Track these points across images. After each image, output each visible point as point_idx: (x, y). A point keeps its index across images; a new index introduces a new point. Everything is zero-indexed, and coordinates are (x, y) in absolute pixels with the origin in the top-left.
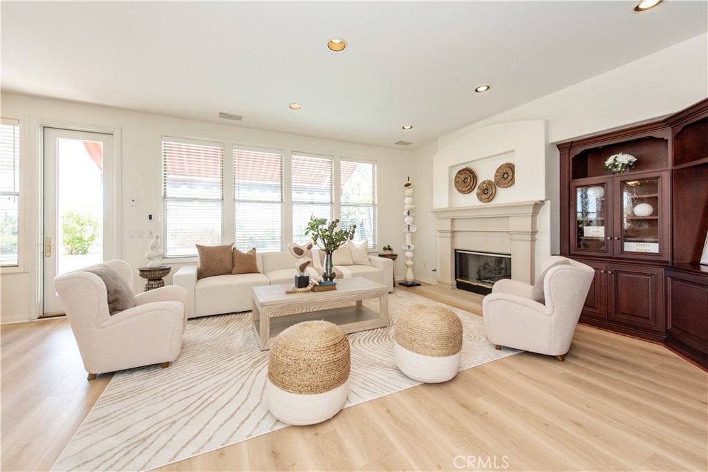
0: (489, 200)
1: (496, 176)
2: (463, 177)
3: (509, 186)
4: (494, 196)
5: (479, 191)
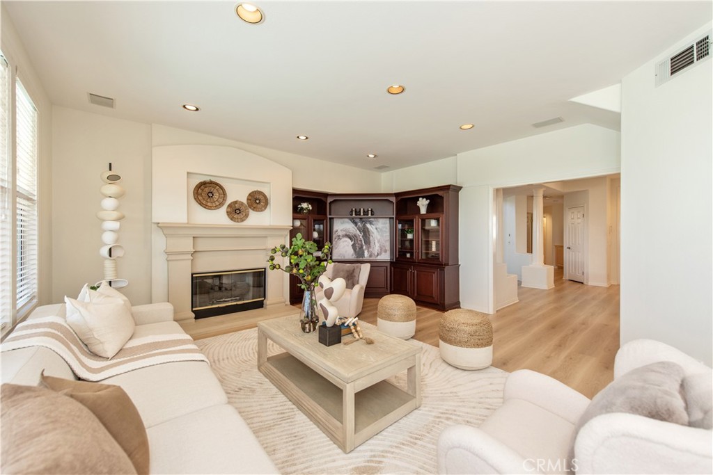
0: (242, 220)
1: (248, 199)
2: (207, 190)
3: (262, 211)
4: (247, 217)
5: (229, 210)
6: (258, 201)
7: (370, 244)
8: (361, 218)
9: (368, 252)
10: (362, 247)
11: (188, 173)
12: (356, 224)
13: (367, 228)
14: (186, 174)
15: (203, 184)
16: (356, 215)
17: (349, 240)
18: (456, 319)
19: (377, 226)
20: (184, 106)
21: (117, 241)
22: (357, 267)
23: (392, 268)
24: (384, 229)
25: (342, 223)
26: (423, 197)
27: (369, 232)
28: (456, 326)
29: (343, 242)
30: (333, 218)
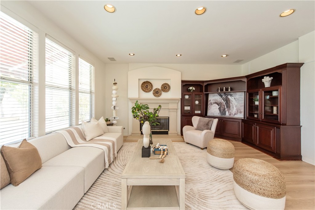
0: (159, 96)
1: (161, 87)
2: (146, 85)
3: (167, 92)
4: (161, 95)
5: (154, 92)
6: (166, 87)
7: (230, 108)
8: (225, 93)
9: (229, 112)
10: (225, 109)
11: (139, 79)
12: (221, 96)
13: (229, 99)
14: (138, 80)
15: (144, 83)
16: (221, 91)
17: (217, 105)
18: (243, 166)
19: (235, 97)
20: (130, 54)
21: (116, 104)
22: (211, 120)
23: (243, 123)
24: (240, 99)
25: (213, 96)
26: (267, 76)
27: (229, 101)
28: (241, 171)
29: (214, 106)
30: (208, 94)
